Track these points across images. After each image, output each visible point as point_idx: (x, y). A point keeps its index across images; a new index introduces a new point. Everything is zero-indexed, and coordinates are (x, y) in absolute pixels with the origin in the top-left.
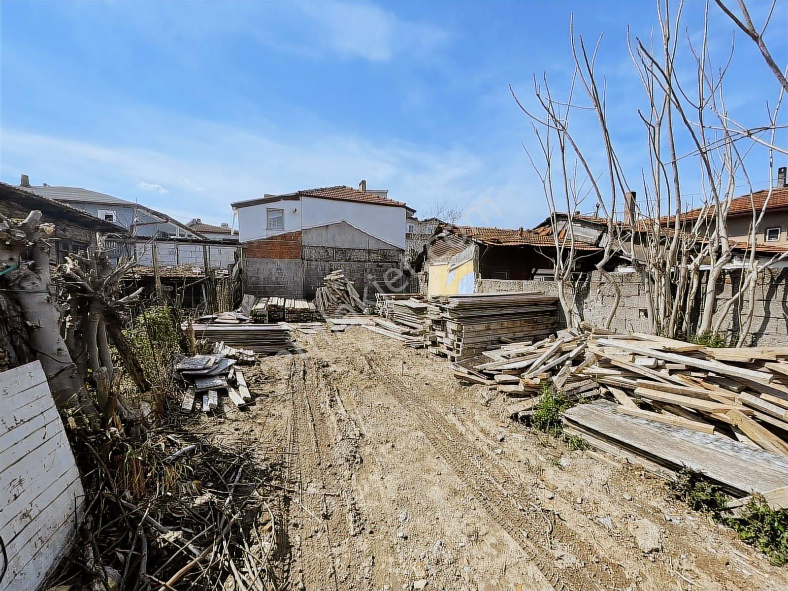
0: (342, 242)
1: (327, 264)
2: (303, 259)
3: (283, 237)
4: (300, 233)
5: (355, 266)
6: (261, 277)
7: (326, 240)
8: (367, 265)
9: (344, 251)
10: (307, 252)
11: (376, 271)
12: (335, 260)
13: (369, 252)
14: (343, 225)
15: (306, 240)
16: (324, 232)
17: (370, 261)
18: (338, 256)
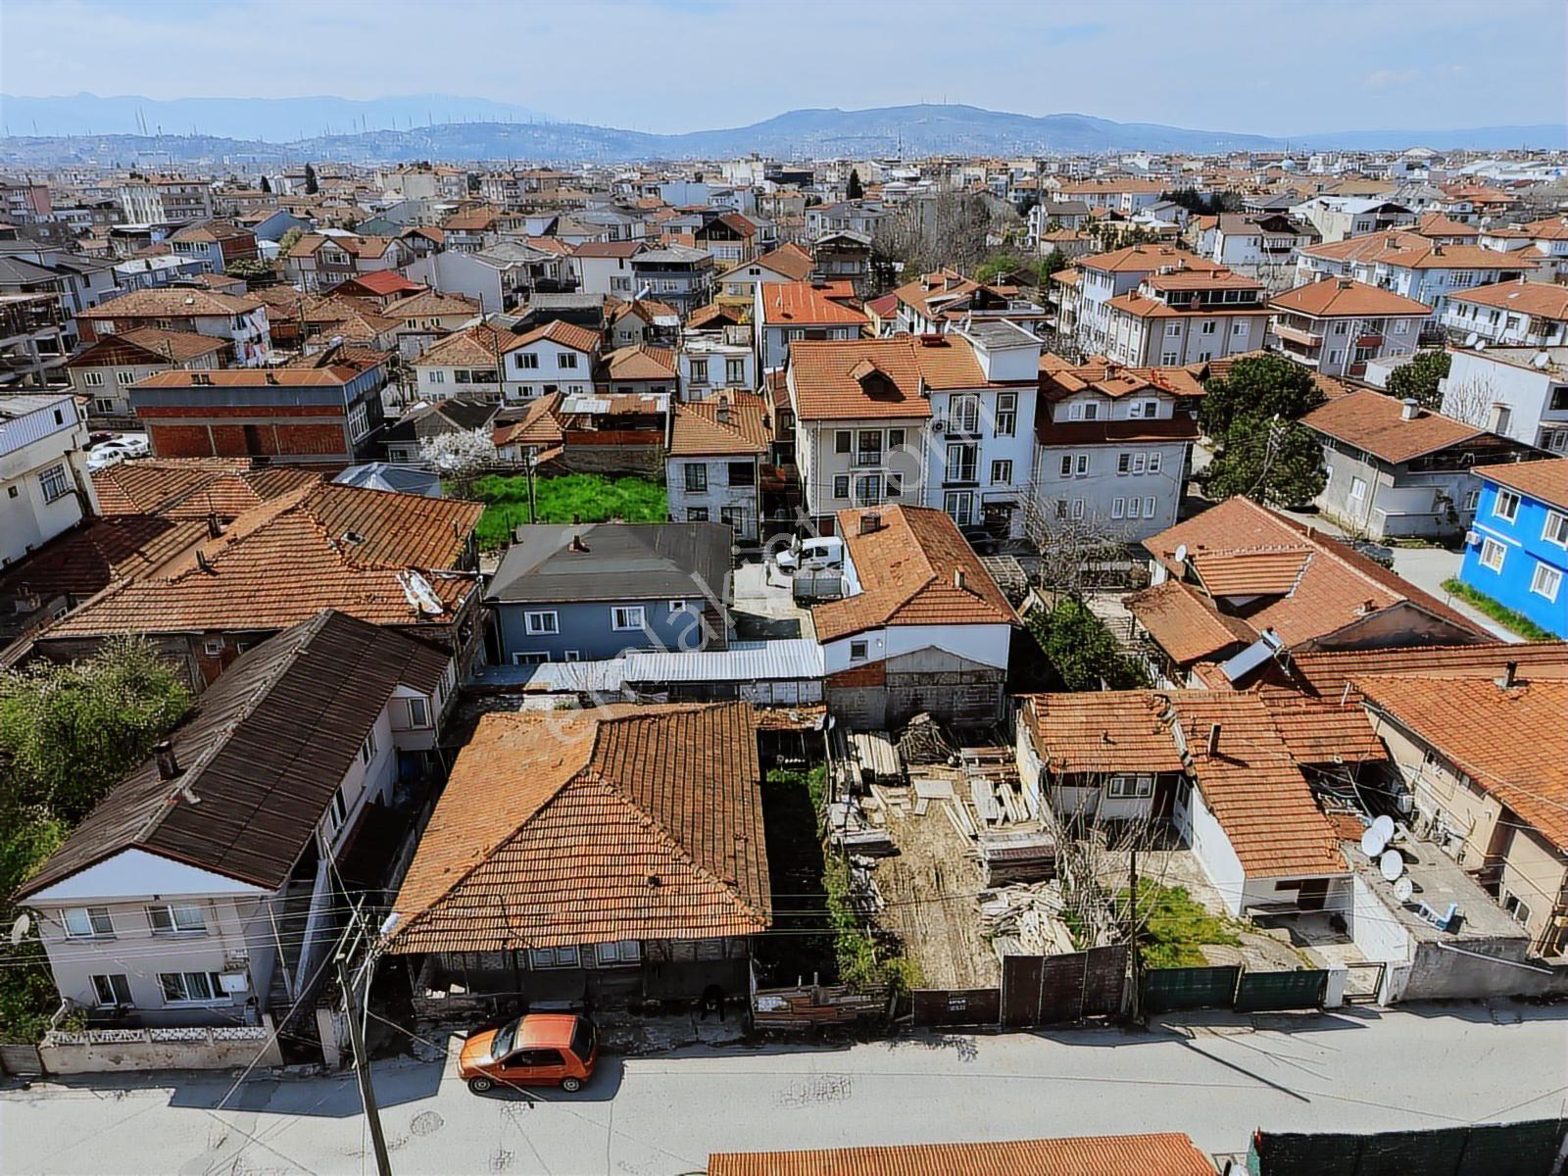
0: (930, 665)
1: (912, 690)
2: (885, 685)
3: (867, 666)
4: (884, 661)
5: (944, 689)
6: (844, 704)
7: (912, 666)
8: (957, 688)
9: (931, 675)
10: (890, 678)
11: (968, 693)
12: (920, 685)
13: (962, 674)
14: (933, 649)
15: (890, 667)
16: (910, 658)
17: (961, 683)
18: (924, 681)
